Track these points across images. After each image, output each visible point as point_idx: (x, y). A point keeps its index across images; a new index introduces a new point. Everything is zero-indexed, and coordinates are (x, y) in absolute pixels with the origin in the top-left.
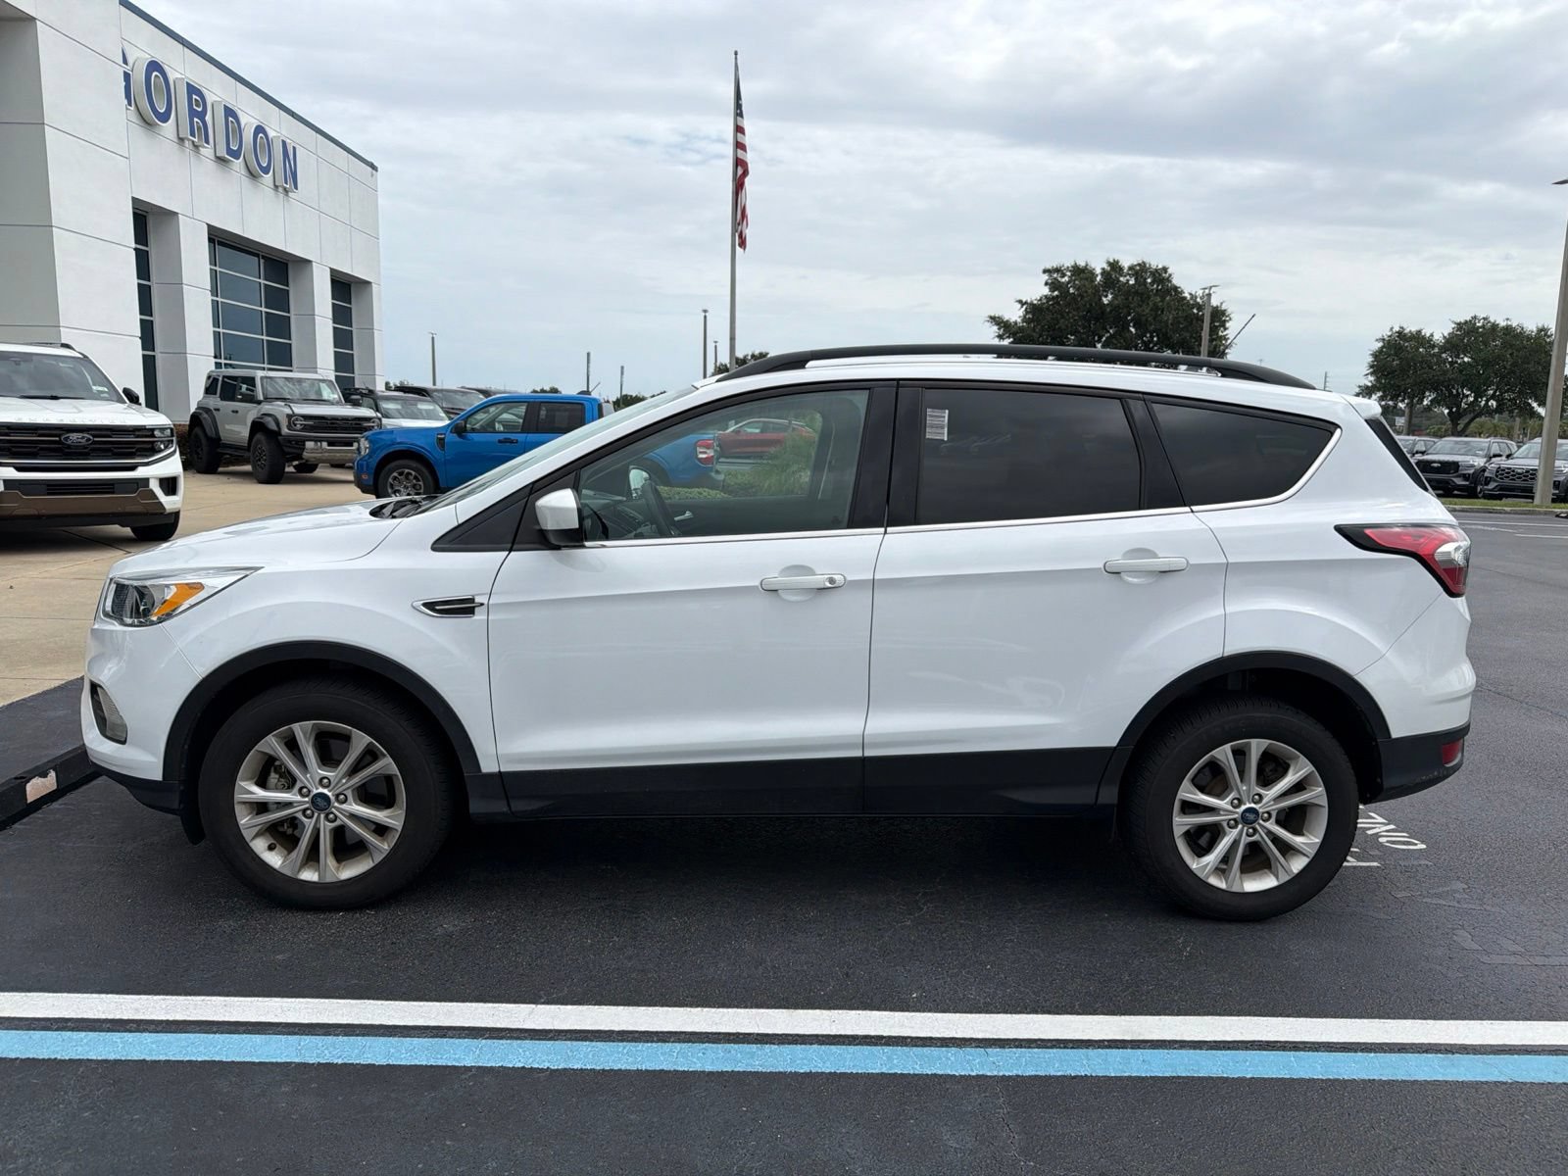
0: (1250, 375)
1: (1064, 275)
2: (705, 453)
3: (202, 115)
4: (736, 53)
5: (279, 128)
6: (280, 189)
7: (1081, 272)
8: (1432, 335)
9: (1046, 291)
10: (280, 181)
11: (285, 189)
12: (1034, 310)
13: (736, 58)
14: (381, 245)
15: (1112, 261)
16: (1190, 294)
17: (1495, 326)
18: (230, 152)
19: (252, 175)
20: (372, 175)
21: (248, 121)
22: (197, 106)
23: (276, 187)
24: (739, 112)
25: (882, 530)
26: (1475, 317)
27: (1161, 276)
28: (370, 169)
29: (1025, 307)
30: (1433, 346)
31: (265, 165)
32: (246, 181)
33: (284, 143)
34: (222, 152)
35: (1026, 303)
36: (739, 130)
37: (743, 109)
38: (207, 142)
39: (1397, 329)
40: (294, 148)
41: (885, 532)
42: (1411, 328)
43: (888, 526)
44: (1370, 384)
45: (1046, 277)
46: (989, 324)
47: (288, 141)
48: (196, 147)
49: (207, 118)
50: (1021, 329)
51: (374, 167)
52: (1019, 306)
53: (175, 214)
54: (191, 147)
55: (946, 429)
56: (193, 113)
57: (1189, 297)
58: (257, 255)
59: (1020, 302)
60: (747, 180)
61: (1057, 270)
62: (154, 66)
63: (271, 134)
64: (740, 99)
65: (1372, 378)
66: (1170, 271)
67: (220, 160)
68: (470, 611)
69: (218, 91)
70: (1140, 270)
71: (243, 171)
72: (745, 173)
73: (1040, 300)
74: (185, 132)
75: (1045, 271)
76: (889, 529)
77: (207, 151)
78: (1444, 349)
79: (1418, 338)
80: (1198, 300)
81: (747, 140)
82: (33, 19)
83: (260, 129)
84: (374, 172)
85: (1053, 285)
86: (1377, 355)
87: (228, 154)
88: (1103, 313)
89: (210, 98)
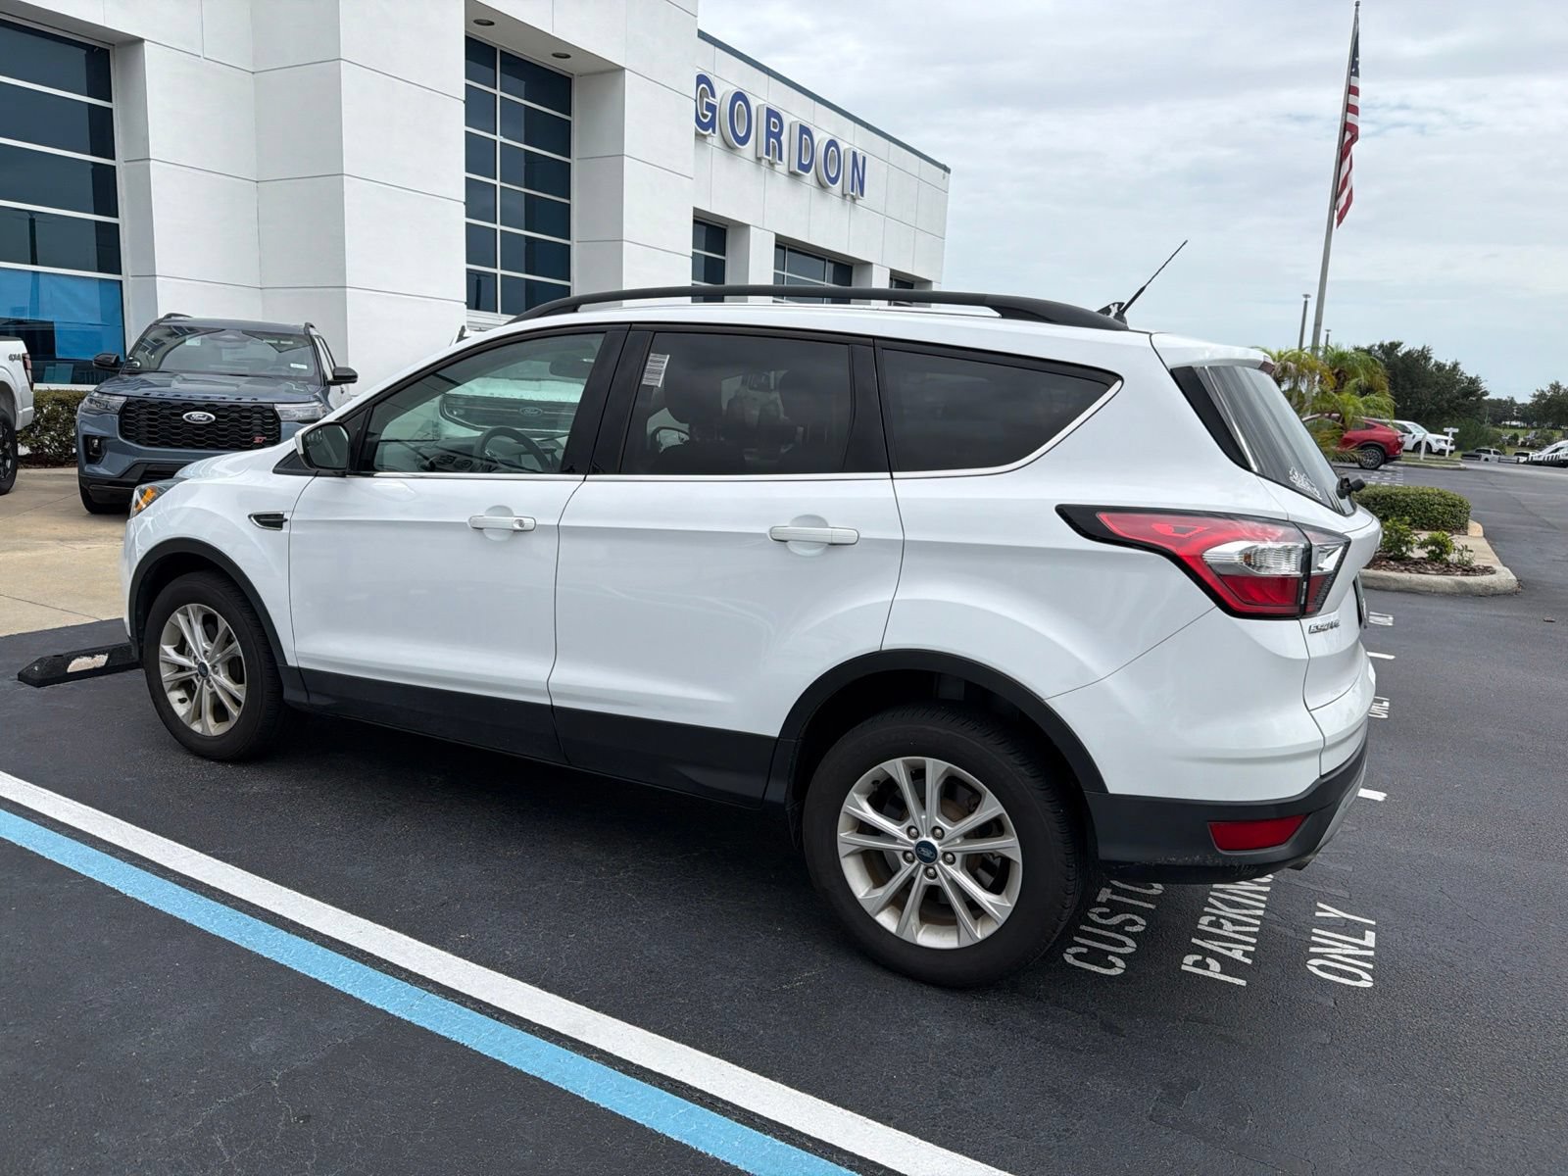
0: (1039, 316)
3: (778, 136)
4: (1357, 5)
5: (852, 139)
6: (848, 198)
10: (848, 190)
11: (852, 196)
13: (1357, 10)
14: (946, 244)
18: (801, 166)
19: (822, 186)
20: (944, 178)
21: (821, 138)
22: (775, 127)
23: (844, 195)
24: (1354, 68)
25: (582, 477)
28: (943, 171)
31: (833, 176)
32: (815, 192)
33: (854, 154)
34: (795, 168)
36: (1352, 90)
37: (1360, 66)
38: (780, 159)
40: (864, 158)
41: (584, 480)
43: (589, 473)
47: (858, 151)
48: (772, 164)
49: (782, 138)
51: (946, 169)
53: (747, 226)
54: (767, 165)
55: (663, 375)
56: (769, 134)
58: (825, 260)
60: (1354, 148)
62: (739, 96)
63: (843, 146)
64: (1358, 56)
67: (793, 174)
69: (796, 111)
71: (814, 183)
72: (1354, 138)
74: (762, 153)
76: (589, 477)
77: (781, 168)
81: (1359, 102)
82: (623, 69)
83: (832, 143)
84: (947, 174)
87: (799, 168)
89: (787, 120)
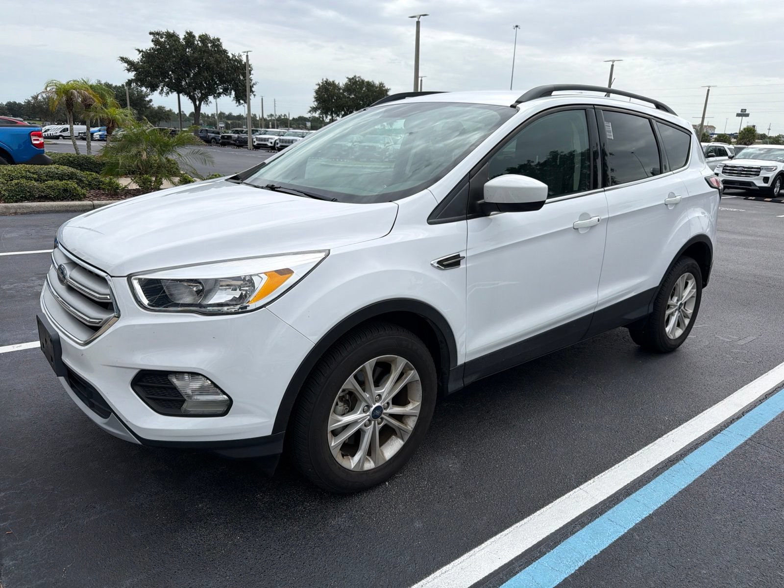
1: (162, 38)
2: (38, 140)
7: (171, 36)
8: (339, 84)
9: (152, 45)
12: (148, 56)
15: (189, 32)
16: (232, 54)
17: (363, 81)
26: (355, 76)
27: (216, 43)
29: (141, 53)
30: (340, 89)
35: (142, 51)
39: (325, 80)
42: (331, 80)
44: (315, 106)
45: (152, 37)
46: (120, 62)
50: (142, 67)
52: (138, 52)
57: (231, 56)
59: (138, 50)
61: (158, 34)
65: (316, 103)
66: (221, 41)
68: (457, 264)
70: (204, 38)
73: (150, 50)
75: (151, 33)
78: (344, 90)
79: (333, 84)
80: (236, 57)
85: (156, 42)
86: (317, 92)
88: (189, 61)
